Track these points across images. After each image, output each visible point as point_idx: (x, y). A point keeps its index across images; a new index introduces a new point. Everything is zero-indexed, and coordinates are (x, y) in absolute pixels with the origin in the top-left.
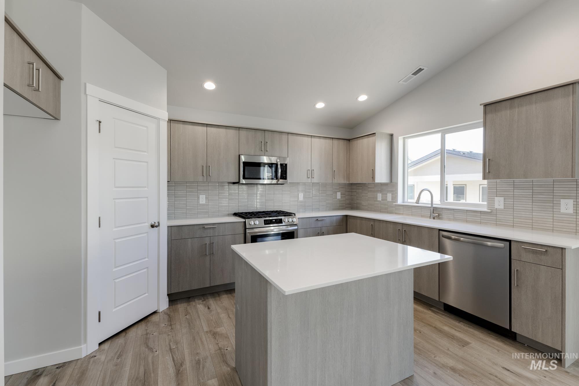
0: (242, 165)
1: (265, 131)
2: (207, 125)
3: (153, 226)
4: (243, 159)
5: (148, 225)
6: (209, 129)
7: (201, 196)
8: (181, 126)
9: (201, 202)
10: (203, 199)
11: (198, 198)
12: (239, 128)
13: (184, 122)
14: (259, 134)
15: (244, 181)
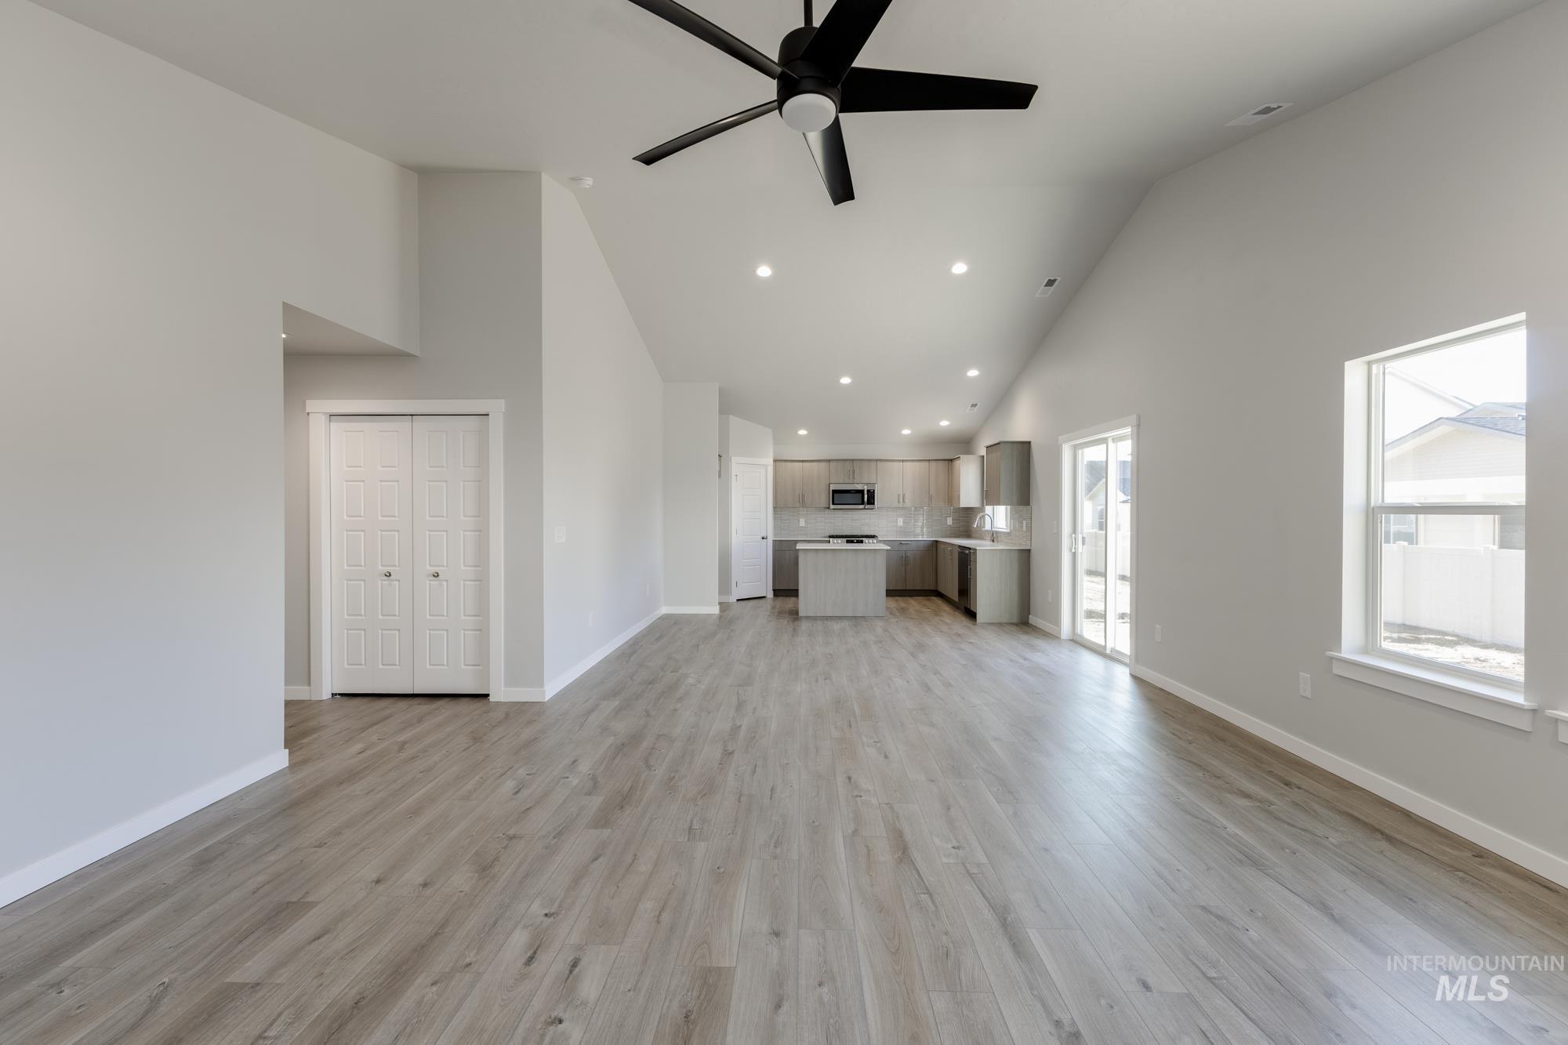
0: (831, 492)
1: (853, 460)
2: (803, 461)
3: (763, 538)
4: (832, 487)
5: (760, 537)
6: (804, 464)
7: (801, 520)
8: (784, 464)
9: (801, 525)
10: (802, 523)
11: (799, 521)
12: (829, 461)
13: (786, 461)
14: (847, 463)
15: (832, 507)
